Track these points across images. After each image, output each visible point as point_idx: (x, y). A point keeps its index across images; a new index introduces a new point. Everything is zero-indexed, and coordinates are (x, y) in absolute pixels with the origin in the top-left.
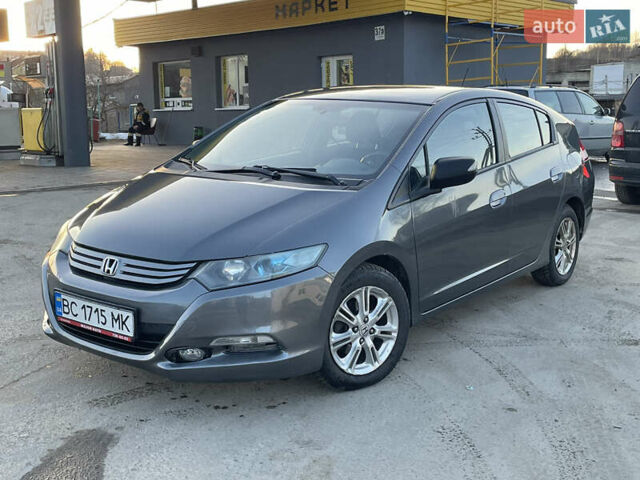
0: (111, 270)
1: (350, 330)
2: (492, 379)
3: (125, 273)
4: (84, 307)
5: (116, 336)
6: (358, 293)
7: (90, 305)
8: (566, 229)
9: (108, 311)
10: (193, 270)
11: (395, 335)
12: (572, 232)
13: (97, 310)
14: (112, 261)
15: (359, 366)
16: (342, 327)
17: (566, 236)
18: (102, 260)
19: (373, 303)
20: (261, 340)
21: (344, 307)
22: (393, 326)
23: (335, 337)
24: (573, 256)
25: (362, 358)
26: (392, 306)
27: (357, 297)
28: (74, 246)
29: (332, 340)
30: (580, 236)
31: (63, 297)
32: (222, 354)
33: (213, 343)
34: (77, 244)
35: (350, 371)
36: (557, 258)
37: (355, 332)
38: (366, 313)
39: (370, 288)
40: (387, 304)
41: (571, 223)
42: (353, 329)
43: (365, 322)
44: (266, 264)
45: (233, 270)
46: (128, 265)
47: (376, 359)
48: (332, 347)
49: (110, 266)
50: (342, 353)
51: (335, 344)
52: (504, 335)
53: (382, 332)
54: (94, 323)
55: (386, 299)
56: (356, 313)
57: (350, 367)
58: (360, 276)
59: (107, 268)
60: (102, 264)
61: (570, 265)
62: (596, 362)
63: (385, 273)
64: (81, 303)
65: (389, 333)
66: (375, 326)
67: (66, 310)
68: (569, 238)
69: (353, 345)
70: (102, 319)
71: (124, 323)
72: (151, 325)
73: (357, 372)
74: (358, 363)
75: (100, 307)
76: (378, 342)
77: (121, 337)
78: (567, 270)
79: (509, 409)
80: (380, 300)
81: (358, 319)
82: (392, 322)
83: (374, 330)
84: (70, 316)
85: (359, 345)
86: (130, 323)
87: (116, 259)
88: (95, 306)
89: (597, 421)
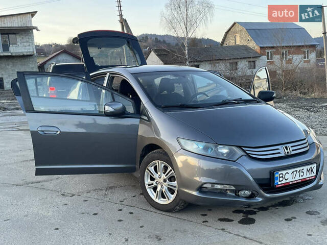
4: (293, 172)
5: (308, 179)
7: (296, 170)
9: (305, 168)
13: (300, 171)
31: (280, 173)
49: (287, 150)
54: (298, 178)
64: (290, 171)
67: (281, 179)
70: (302, 174)
71: (312, 171)
75: (301, 168)
77: (311, 178)
84: (284, 181)
88: (298, 169)
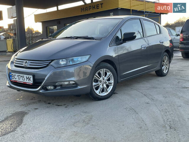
0: (26, 64)
1: (99, 82)
2: (142, 97)
3: (30, 65)
4: (18, 76)
5: (28, 83)
6: (101, 71)
7: (20, 75)
8: (165, 59)
9: (25, 76)
10: (50, 63)
11: (113, 84)
12: (167, 61)
13: (22, 76)
14: (26, 62)
15: (102, 93)
16: (96, 81)
17: (166, 61)
18: (23, 62)
19: (106, 74)
20: (71, 82)
21: (97, 74)
22: (112, 81)
23: (94, 84)
24: (168, 68)
25: (103, 91)
26: (111, 75)
27: (101, 72)
28: (16, 60)
29: (93, 85)
30: (170, 62)
31: (12, 73)
32: (59, 87)
33: (57, 84)
34: (16, 59)
35: (99, 94)
36: (163, 68)
37: (101, 83)
38: (104, 77)
39: (105, 69)
40: (110, 74)
41: (167, 58)
42: (100, 82)
43: (104, 80)
44: (72, 60)
45: (62, 63)
46: (31, 63)
47: (107, 91)
48: (93, 87)
49: (26, 63)
50: (97, 89)
51: (94, 86)
52: (146, 87)
53: (109, 83)
54: (21, 80)
55: (110, 73)
56: (100, 77)
57: (99, 93)
58: (101, 65)
59: (25, 64)
60: (23, 63)
61: (167, 70)
62: (174, 92)
63: (109, 65)
65: (111, 83)
66: (106, 81)
67: (13, 77)
68: (166, 62)
69: (100, 86)
70: (23, 79)
71: (30, 79)
72: (38, 79)
73: (101, 95)
74: (101, 92)
76: (108, 86)
77: (29, 84)
78: (166, 72)
79: (147, 103)
80: (108, 73)
81: (101, 79)
82: (112, 80)
83: (106, 82)
84: (14, 79)
85: (102, 86)
86: (32, 79)
87: (27, 61)
89: (174, 105)
